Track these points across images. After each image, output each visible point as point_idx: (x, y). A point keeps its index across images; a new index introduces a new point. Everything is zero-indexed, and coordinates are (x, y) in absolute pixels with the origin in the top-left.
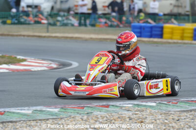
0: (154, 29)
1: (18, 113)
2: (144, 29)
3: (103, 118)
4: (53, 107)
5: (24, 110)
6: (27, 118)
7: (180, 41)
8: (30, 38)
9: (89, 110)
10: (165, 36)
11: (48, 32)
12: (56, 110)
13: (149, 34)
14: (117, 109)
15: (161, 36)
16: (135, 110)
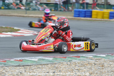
0: (87, 12)
1: (30, 60)
2: (81, 12)
3: (79, 63)
4: (48, 57)
5: (33, 59)
6: (36, 63)
7: (103, 19)
8: (18, 17)
9: (70, 59)
10: (93, 16)
11: (26, 14)
12: (51, 59)
13: (84, 15)
14: (85, 59)
15: (91, 16)
16: (95, 59)
